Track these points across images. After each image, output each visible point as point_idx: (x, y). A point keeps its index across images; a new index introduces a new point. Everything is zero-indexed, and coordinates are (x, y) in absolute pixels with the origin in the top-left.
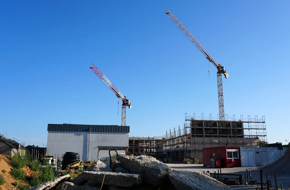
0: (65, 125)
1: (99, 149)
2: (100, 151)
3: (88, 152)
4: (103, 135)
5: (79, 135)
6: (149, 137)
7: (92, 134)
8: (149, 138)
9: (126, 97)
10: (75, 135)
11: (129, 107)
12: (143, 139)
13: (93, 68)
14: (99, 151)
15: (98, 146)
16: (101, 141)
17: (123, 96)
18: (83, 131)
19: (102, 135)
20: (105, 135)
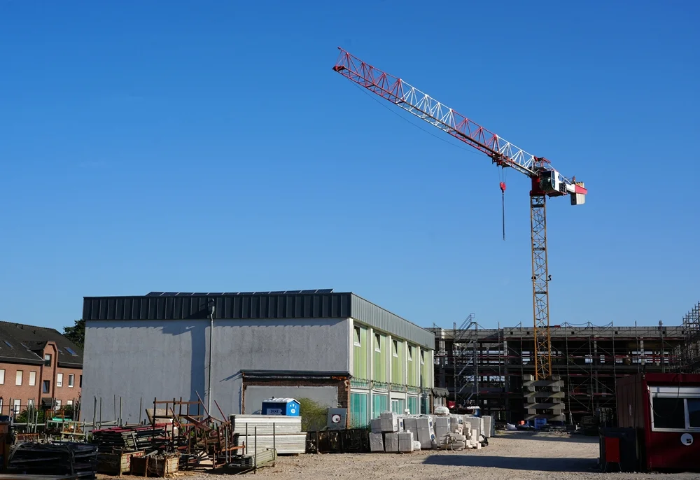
0: (153, 297)
1: (245, 380)
2: (248, 387)
3: (207, 392)
4: (256, 328)
5: (176, 332)
6: (660, 323)
7: (219, 328)
8: (662, 329)
9: (546, 158)
10: (165, 331)
11: (574, 201)
12: (632, 334)
13: (343, 68)
14: (245, 388)
15: (241, 372)
16: (251, 351)
17: (527, 157)
18: (190, 317)
19: (253, 331)
20: (263, 328)
